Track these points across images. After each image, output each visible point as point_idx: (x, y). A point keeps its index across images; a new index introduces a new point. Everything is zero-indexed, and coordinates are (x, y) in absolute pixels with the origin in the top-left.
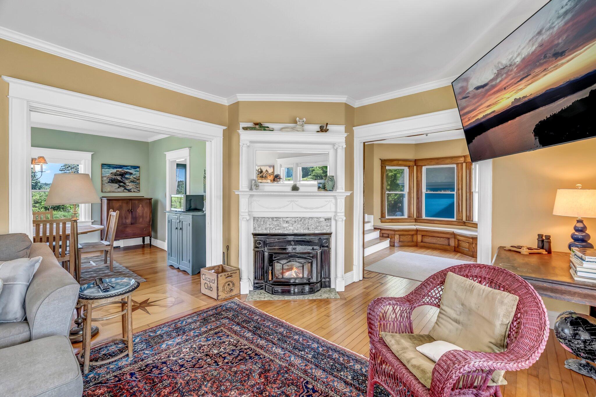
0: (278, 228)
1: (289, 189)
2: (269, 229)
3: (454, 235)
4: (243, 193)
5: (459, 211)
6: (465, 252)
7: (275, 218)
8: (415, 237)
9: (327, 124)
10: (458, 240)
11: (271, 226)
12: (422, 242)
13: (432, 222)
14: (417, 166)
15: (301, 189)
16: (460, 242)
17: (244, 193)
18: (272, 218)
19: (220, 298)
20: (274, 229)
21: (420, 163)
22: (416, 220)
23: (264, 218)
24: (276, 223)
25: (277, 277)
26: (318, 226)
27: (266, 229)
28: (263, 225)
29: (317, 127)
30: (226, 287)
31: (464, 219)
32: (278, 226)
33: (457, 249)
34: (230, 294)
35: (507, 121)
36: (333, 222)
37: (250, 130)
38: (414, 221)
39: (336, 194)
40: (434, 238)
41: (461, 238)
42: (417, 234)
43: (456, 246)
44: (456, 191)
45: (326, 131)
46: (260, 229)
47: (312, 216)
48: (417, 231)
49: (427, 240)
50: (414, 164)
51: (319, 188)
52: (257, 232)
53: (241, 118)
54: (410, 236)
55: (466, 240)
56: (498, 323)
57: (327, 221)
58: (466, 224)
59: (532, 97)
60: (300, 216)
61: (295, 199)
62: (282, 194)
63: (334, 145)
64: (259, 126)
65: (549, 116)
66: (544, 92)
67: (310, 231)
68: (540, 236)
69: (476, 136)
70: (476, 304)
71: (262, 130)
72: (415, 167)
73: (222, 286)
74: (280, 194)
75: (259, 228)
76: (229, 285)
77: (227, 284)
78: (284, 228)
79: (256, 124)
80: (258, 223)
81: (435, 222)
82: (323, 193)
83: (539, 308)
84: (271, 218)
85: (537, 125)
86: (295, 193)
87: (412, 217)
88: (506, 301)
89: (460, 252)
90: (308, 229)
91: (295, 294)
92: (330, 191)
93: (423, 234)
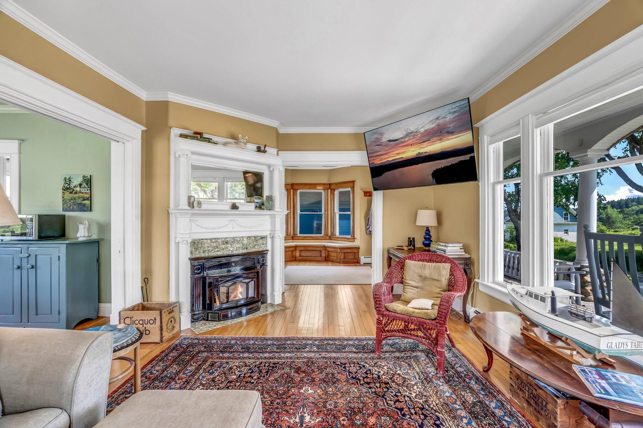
0: (217, 250)
1: (228, 207)
2: (207, 252)
3: (325, 247)
4: (183, 212)
5: (326, 228)
6: (334, 260)
7: (214, 239)
8: (294, 252)
9: (265, 146)
10: (328, 251)
11: (210, 248)
12: (300, 256)
13: (306, 238)
14: (294, 190)
15: (241, 208)
16: (330, 253)
17: (185, 212)
18: (211, 239)
19: (164, 339)
20: (213, 251)
21: (296, 187)
22: (293, 238)
23: (202, 239)
24: (215, 245)
25: (222, 302)
26: (255, 245)
27: (204, 252)
28: (200, 248)
29: (254, 147)
30: (169, 325)
31: (329, 234)
32: (217, 247)
33: (327, 259)
34: (173, 333)
35: (411, 165)
36: (269, 241)
37: (192, 139)
38: (291, 238)
39: (275, 213)
40: (310, 252)
41: (329, 249)
42: (296, 250)
43: (327, 256)
44: (323, 211)
45: (265, 152)
46: (197, 253)
47: (250, 236)
48: (296, 247)
49: (304, 254)
50: (291, 188)
51: (256, 207)
52: (194, 256)
53: (171, 122)
54: (291, 252)
55: (334, 250)
56: (443, 279)
57: (263, 239)
58: (331, 238)
59: (431, 153)
60: (239, 236)
61: (236, 218)
62: (222, 212)
63: (269, 166)
64: (198, 136)
65: (443, 167)
66: (440, 151)
67: (248, 250)
68: (409, 238)
69: (386, 171)
70: (429, 273)
71: (206, 142)
72: (292, 190)
73: (166, 323)
74: (221, 212)
75: (196, 251)
76: (171, 322)
77: (170, 321)
78: (223, 249)
79: (196, 133)
80: (194, 246)
81: (308, 238)
82: (259, 212)
83: (458, 267)
84: (209, 239)
85: (434, 171)
86: (235, 212)
87: (289, 235)
88: (446, 267)
89: (330, 261)
90: (247, 248)
91: (232, 318)
92: (270, 210)
93: (301, 249)
